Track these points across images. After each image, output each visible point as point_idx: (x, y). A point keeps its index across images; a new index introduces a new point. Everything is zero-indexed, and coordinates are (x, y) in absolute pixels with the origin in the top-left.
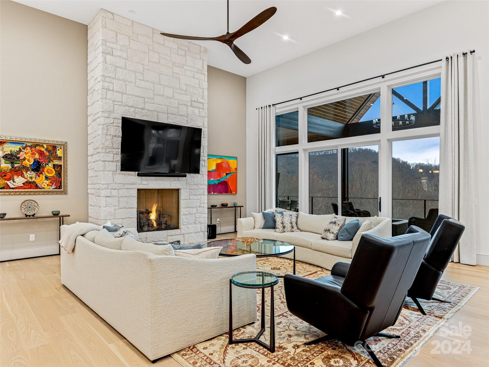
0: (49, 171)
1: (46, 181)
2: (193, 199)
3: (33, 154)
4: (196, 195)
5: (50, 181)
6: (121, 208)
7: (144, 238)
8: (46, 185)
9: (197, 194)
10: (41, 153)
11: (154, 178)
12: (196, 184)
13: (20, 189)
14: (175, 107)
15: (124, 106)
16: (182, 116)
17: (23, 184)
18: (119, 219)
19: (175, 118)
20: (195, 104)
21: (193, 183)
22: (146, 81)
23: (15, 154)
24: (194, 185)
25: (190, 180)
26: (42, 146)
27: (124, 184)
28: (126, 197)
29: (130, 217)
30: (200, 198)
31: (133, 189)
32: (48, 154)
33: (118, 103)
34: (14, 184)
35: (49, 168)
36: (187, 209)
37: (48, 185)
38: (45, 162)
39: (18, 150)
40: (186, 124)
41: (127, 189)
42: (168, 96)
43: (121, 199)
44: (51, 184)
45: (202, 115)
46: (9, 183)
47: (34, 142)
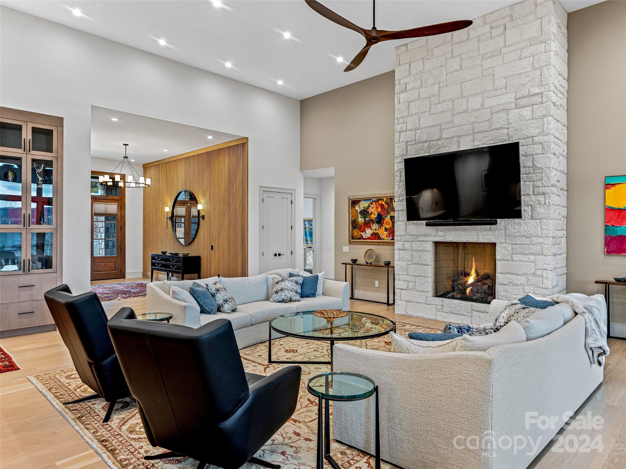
0: (388, 222)
1: (385, 233)
2: (520, 261)
3: (377, 208)
4: (525, 254)
5: (388, 232)
6: (414, 264)
7: (439, 305)
8: (385, 236)
9: (527, 252)
10: (382, 206)
11: (452, 227)
12: (525, 235)
13: (369, 239)
14: (485, 120)
15: (418, 144)
16: (498, 129)
17: (371, 235)
18: (411, 276)
19: (485, 137)
20: (522, 102)
21: (518, 234)
22: (443, 102)
23: (366, 209)
24: (520, 236)
25: (512, 230)
26: (383, 200)
27: (417, 236)
28: (419, 251)
29: (423, 275)
30: (535, 260)
31: (426, 242)
32: (387, 207)
33: (411, 143)
34: (366, 235)
35: (388, 220)
36: (506, 276)
37: (386, 236)
38: (385, 214)
39: (368, 205)
40: (506, 140)
41: (420, 241)
42: (474, 109)
43: (414, 253)
44: (388, 235)
45: (538, 114)
46: (363, 234)
47: (377, 197)
